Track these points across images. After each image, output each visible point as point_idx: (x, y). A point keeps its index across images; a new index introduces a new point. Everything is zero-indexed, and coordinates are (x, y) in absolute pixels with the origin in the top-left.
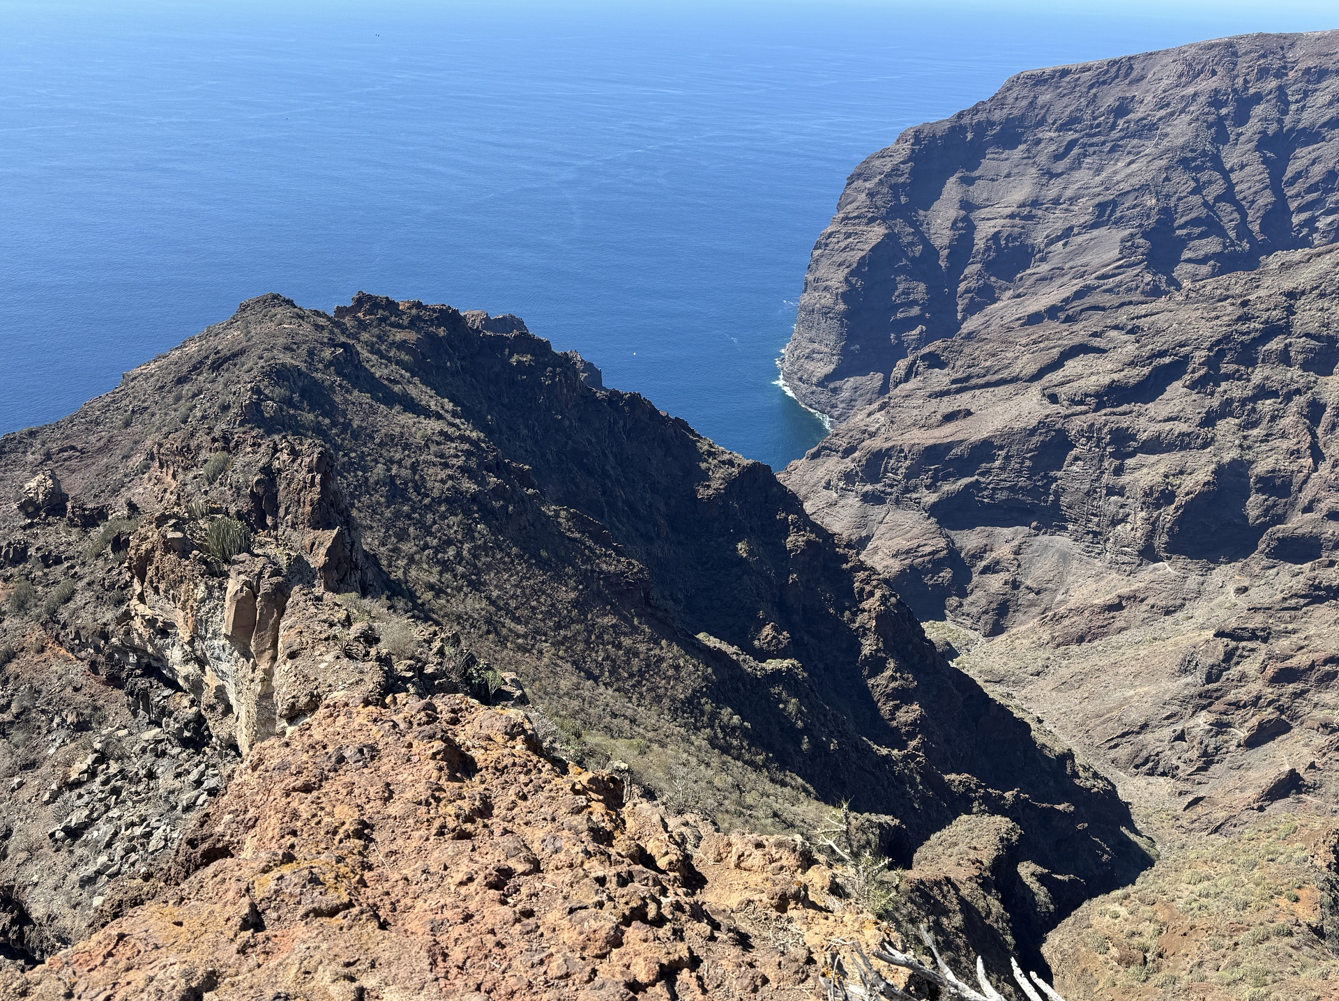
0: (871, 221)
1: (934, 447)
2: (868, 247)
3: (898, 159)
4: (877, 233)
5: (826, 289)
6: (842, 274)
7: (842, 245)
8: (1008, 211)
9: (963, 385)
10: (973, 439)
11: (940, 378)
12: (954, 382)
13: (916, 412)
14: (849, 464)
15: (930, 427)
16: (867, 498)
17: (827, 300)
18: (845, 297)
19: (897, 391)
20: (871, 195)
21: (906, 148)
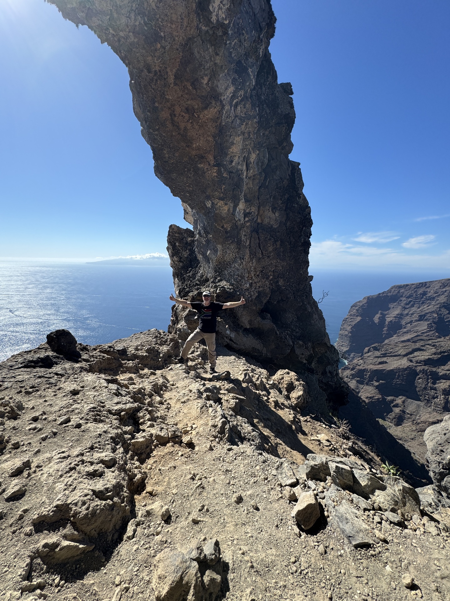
0: (357, 316)
1: (377, 370)
2: (357, 322)
3: (363, 303)
4: (359, 319)
5: (346, 330)
6: (350, 327)
7: (350, 321)
8: (394, 316)
9: (384, 355)
10: (388, 369)
11: (378, 353)
12: (381, 354)
13: (371, 361)
14: (353, 372)
15: (375, 365)
16: (358, 381)
17: (347, 333)
18: (351, 332)
19: (366, 355)
20: (357, 310)
21: (365, 301)
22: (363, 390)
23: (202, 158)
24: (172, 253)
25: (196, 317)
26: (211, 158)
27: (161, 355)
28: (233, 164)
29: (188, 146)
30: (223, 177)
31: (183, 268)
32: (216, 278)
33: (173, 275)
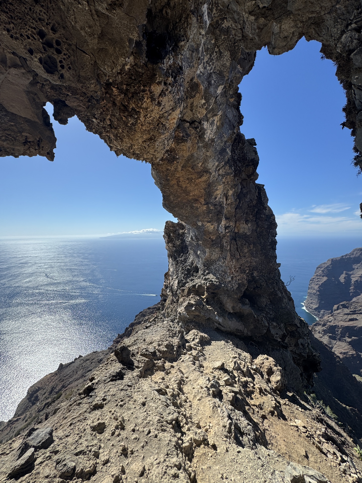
0: (323, 276)
1: (348, 326)
2: (323, 281)
3: (328, 264)
4: (325, 279)
5: (314, 289)
6: (318, 286)
7: (317, 280)
8: (359, 276)
9: (354, 313)
10: (359, 326)
11: (347, 311)
12: (351, 312)
13: (341, 318)
14: (324, 328)
15: (346, 321)
16: (330, 337)
17: (315, 291)
18: (319, 291)
19: (335, 312)
20: (323, 271)
21: (330, 263)
22: (336, 346)
23: (196, 200)
24: (168, 241)
25: (193, 308)
26: (202, 200)
27: (175, 349)
28: (217, 199)
29: (187, 195)
30: (210, 209)
31: (176, 251)
32: (205, 271)
33: (168, 256)
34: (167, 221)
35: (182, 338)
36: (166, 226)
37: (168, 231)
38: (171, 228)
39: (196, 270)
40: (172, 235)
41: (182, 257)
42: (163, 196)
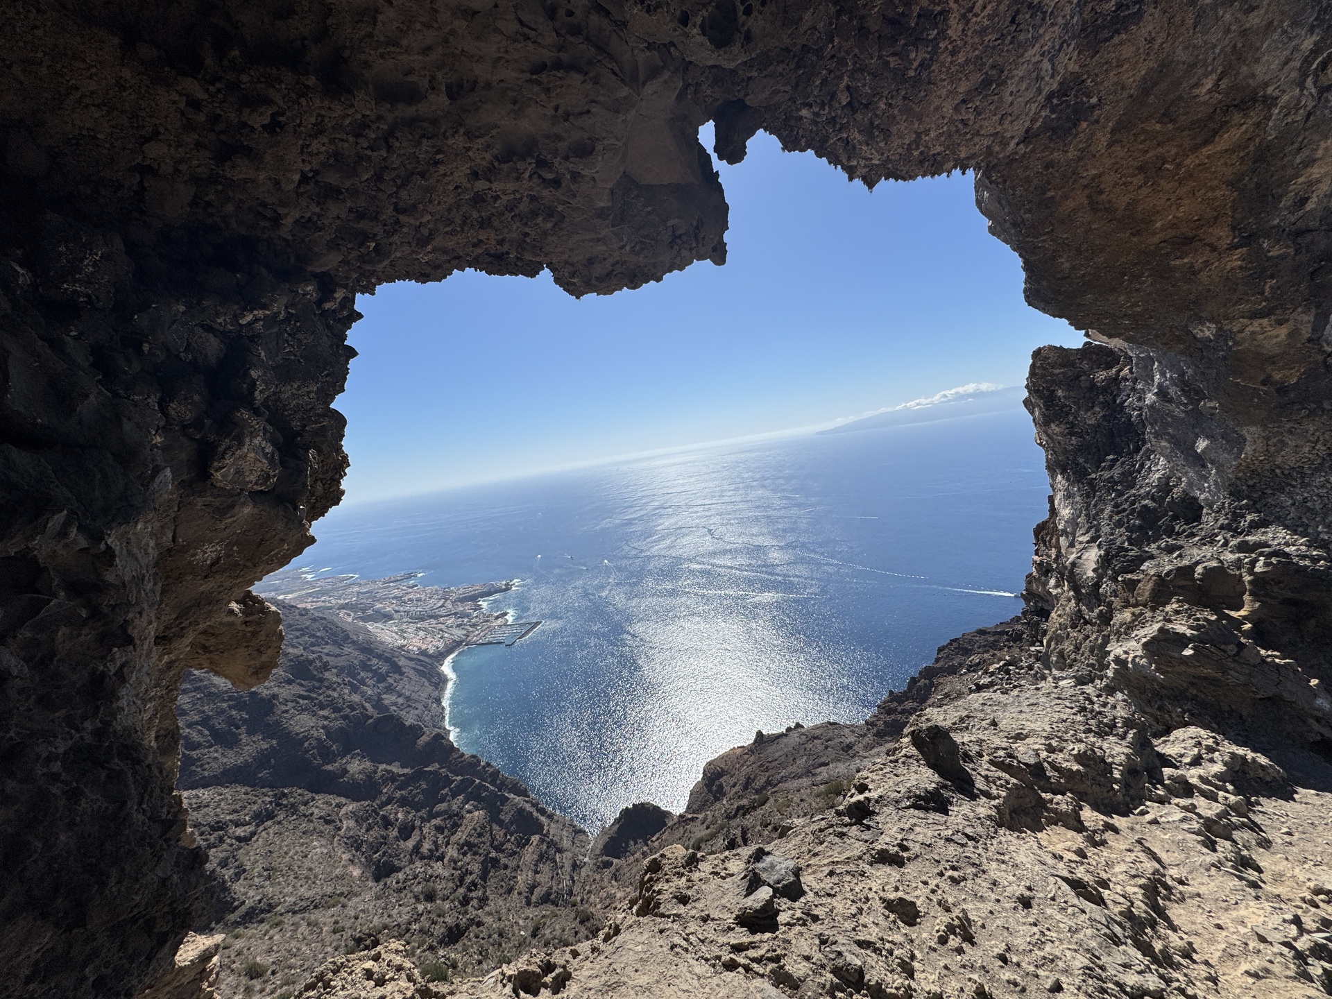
23: (1185, 242)
24: (1044, 415)
25: (1188, 652)
26: (1222, 235)
27: (1117, 775)
29: (1139, 233)
30: (1269, 259)
31: (1080, 449)
32: (1236, 516)
33: (1048, 467)
34: (1040, 349)
35: (1142, 745)
36: (1033, 367)
37: (1046, 381)
38: (1057, 371)
39: (1191, 511)
40: (1060, 393)
41: (1111, 468)
42: (1028, 267)
